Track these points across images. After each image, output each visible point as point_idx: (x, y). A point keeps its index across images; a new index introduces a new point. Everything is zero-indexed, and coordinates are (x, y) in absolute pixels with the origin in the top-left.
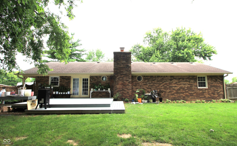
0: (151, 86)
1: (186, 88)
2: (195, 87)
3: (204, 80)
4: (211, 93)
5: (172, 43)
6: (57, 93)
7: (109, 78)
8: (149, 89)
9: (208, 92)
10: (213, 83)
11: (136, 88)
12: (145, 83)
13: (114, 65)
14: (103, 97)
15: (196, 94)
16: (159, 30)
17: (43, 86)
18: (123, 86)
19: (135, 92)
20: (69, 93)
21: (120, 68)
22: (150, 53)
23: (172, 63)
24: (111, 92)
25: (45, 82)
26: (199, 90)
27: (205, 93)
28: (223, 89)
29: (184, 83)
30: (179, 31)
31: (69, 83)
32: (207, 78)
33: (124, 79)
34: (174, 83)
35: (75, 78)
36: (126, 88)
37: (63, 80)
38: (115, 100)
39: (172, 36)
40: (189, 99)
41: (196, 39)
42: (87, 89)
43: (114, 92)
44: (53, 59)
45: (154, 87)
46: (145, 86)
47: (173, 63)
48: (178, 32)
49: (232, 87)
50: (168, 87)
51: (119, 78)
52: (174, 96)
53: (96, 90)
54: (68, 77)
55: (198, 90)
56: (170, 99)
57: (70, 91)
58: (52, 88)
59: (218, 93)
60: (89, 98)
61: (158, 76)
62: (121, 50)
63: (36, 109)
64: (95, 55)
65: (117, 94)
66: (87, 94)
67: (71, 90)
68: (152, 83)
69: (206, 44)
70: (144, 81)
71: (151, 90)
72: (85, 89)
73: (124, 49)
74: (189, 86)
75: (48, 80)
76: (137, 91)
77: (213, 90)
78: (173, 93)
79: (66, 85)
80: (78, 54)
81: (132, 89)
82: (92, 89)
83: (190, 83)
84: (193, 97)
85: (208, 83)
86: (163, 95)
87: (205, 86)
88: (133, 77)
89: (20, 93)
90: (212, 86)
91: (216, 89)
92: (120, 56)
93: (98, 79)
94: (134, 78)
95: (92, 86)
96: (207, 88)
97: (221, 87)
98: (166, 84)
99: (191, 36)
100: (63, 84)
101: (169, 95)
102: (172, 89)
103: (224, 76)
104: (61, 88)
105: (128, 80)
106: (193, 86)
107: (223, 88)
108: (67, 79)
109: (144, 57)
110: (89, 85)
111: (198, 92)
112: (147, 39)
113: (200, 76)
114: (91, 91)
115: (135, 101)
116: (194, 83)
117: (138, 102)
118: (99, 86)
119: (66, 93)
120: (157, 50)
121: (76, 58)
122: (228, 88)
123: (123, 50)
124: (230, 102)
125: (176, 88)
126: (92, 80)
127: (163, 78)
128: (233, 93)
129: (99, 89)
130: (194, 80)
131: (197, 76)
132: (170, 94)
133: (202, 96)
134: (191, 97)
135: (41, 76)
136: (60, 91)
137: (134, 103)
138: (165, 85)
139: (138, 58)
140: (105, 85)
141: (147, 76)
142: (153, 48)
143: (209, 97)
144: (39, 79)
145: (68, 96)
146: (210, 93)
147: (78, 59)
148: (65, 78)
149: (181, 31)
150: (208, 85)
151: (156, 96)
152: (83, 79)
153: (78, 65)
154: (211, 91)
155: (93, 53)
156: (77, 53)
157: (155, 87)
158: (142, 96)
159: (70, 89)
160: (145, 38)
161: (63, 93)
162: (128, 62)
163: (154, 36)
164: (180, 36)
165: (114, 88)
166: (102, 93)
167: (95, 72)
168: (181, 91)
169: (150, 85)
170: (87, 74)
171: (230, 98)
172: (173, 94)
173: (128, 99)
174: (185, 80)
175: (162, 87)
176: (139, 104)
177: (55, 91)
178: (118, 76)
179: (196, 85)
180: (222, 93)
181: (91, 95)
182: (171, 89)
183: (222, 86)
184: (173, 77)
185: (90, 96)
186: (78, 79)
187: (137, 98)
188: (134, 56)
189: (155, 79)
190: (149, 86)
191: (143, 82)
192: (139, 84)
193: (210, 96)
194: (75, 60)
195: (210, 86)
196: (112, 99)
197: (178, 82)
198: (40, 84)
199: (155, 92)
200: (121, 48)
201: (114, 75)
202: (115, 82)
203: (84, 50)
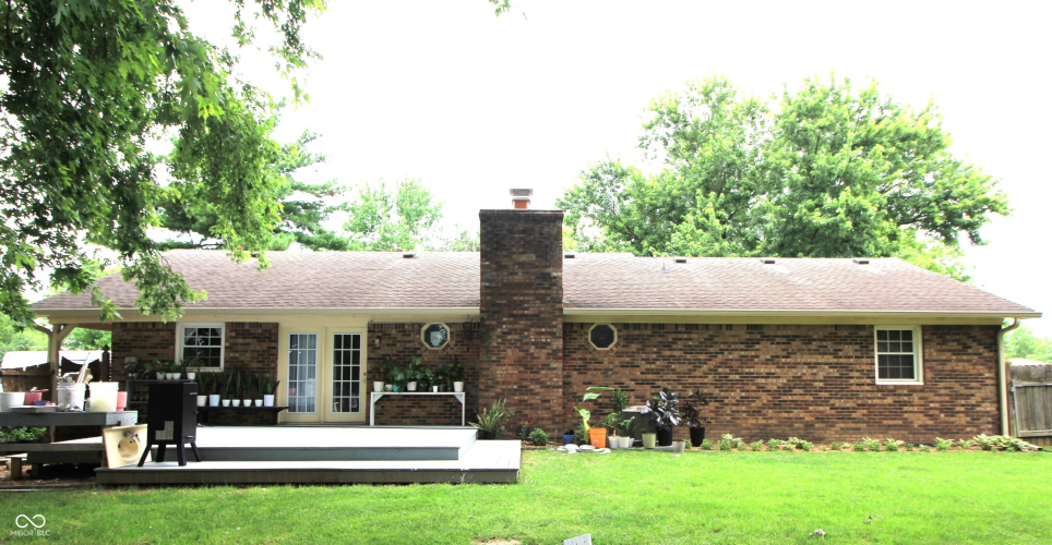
0: (656, 372)
1: (821, 384)
2: (863, 380)
3: (909, 347)
4: (937, 405)
5: (784, 157)
6: (215, 400)
7: (457, 335)
8: (648, 387)
9: (922, 402)
10: (950, 361)
11: (584, 383)
12: (627, 359)
13: (482, 274)
14: (429, 420)
15: (865, 412)
16: (717, 89)
17: (148, 368)
18: (522, 369)
19: (580, 398)
20: (269, 401)
21: (508, 285)
22: (673, 207)
23: (767, 262)
24: (466, 400)
25: (156, 351)
26: (879, 395)
27: (910, 409)
28: (994, 388)
29: (812, 359)
30: (819, 95)
31: (271, 354)
32: (923, 335)
33: (527, 337)
34: (763, 357)
35: (298, 332)
36: (537, 381)
37: (240, 341)
38: (484, 435)
39: (781, 122)
40: (831, 433)
41: (903, 140)
42: (356, 386)
43: (481, 401)
44: (178, 233)
45: (669, 377)
46: (627, 371)
47: (773, 262)
48: (811, 102)
49: (1039, 380)
50: (737, 377)
51: (504, 333)
52: (764, 422)
53: (396, 388)
54: (264, 327)
55: (874, 394)
56: (743, 432)
57: (274, 392)
58: (192, 376)
59: (969, 410)
60: (366, 424)
61: (691, 327)
62: (517, 202)
63: (142, 463)
64: (395, 208)
65: (494, 407)
66: (356, 410)
67: (279, 389)
68: (660, 356)
69: (959, 160)
70: (624, 350)
71: (653, 391)
72: (346, 385)
73: (529, 197)
74: (835, 373)
75: (173, 343)
76: (587, 396)
77: (947, 391)
78: (758, 403)
79: (255, 365)
80: (305, 206)
81: (564, 383)
82: (378, 385)
83: (842, 360)
84: (853, 425)
85: (924, 361)
86: (713, 415)
87: (910, 375)
88: (572, 329)
89: (68, 397)
90: (941, 376)
91: (963, 391)
92: (511, 231)
93: (406, 338)
94: (575, 335)
95: (380, 371)
96: (922, 384)
97: (988, 382)
98: (724, 363)
99: (878, 121)
100: (242, 358)
101: (737, 415)
102: (754, 388)
103: (1003, 327)
104: (235, 377)
105: (549, 344)
106: (851, 374)
107: (998, 385)
108: (259, 338)
109: (640, 226)
110: (363, 366)
111: (875, 401)
112: (661, 131)
113: (888, 328)
114: (375, 396)
115: (578, 439)
116: (859, 361)
117: (589, 443)
118: (410, 372)
119: (259, 403)
120: (707, 190)
121: (295, 229)
122: (1017, 383)
123: (524, 202)
124: (1018, 449)
125: (773, 384)
126: (377, 341)
127: (711, 338)
128: (1045, 407)
129: (412, 386)
130: (858, 347)
131: (872, 327)
132: (744, 408)
133: (895, 422)
134: (843, 425)
135: (136, 324)
136: (229, 393)
137: (572, 448)
138: (720, 370)
139: (614, 228)
140: (441, 366)
141: (637, 326)
142: (686, 183)
143: (925, 426)
144: (128, 337)
145: (268, 418)
146: (932, 409)
147: (306, 232)
148: (252, 330)
149: (826, 95)
150: (924, 368)
151: (672, 418)
152: (338, 338)
153: (311, 268)
154: (937, 398)
155: (385, 200)
156: (298, 204)
157: (674, 377)
158: (612, 417)
159: (275, 384)
160: (650, 128)
161: (242, 403)
162: (546, 260)
163: (694, 118)
164: (821, 122)
165: (482, 380)
166: (424, 403)
167: (394, 304)
168: (795, 398)
169: (653, 366)
170: (355, 315)
171: (1026, 432)
172: (758, 412)
173: (546, 430)
174: (814, 345)
175: (704, 377)
176: (591, 451)
177: (207, 393)
178: (500, 324)
179: (867, 367)
180: (990, 408)
181: (376, 410)
182: (746, 387)
183: (992, 375)
184: (758, 332)
185: (368, 417)
186: (313, 337)
187: (587, 427)
188: (589, 221)
189: (675, 340)
190: (648, 371)
191: (619, 355)
192: (601, 363)
193: (931, 422)
194: (293, 237)
195: (936, 375)
196: (472, 432)
197: (785, 353)
198: (133, 359)
199: (670, 398)
200: (515, 192)
201: (482, 319)
202: (488, 351)
203: (333, 188)
